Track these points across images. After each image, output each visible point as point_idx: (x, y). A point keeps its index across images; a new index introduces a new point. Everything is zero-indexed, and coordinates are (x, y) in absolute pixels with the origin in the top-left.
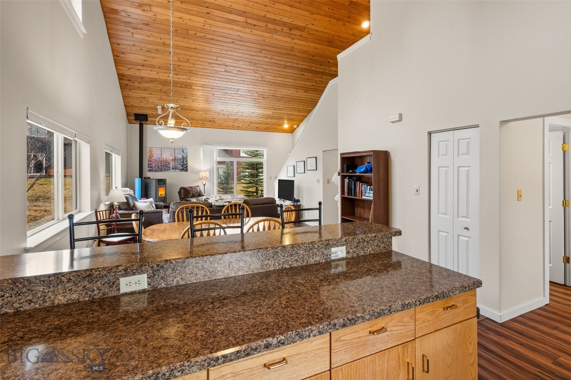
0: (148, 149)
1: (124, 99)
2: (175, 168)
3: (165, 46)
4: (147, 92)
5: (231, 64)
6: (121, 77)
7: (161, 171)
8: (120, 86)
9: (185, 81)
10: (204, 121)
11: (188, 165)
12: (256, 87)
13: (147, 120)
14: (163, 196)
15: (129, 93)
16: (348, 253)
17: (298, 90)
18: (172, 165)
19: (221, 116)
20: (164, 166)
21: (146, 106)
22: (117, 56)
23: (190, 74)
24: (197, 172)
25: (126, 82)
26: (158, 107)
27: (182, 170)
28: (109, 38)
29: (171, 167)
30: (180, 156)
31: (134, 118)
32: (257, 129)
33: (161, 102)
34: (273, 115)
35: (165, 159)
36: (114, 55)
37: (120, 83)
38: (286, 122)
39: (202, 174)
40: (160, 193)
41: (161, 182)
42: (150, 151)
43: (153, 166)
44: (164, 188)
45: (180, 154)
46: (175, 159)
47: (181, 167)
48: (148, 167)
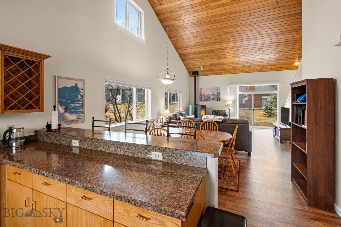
0: (200, 89)
1: (185, 66)
2: (213, 99)
3: (193, 34)
4: (194, 60)
5: (232, 31)
6: (180, 55)
7: (206, 101)
8: (182, 60)
9: (209, 49)
10: (229, 70)
11: (221, 97)
12: (257, 40)
13: (198, 74)
15: (186, 62)
16: (164, 158)
17: (298, 33)
18: (211, 98)
19: (238, 66)
20: (207, 99)
21: (196, 67)
22: (175, 46)
23: (210, 45)
24: (225, 101)
25: (183, 57)
26: (201, 66)
27: (217, 100)
28: (170, 39)
29: (211, 99)
30: (216, 92)
31: (192, 74)
32: (270, 70)
33: (202, 63)
34: (281, 57)
35: (208, 94)
36: (174, 46)
37: (181, 58)
38: (297, 60)
39: (228, 103)
40: (202, 113)
41: (203, 107)
42: (201, 91)
43: (202, 98)
44: (205, 111)
45: (216, 91)
46: (213, 94)
47: (216, 98)
48: (200, 99)
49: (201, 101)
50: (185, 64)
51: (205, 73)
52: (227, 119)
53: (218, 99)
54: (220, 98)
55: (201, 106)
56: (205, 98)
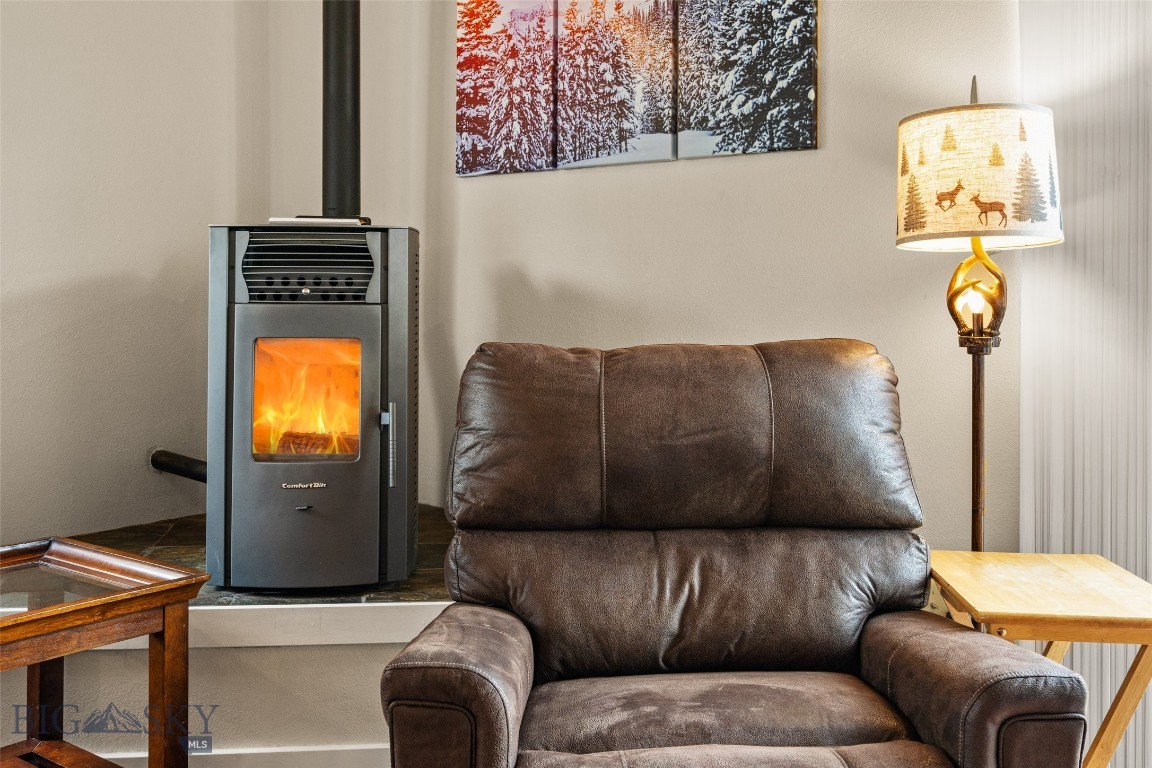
2: (674, 121)
7: (555, 157)
18: (642, 78)
20: (572, 105)
27: (749, 131)
29: (640, 106)
35: (582, 19)
43: (491, 111)
47: (737, 88)
48: (460, 130)
49: (471, 162)
52: (849, 610)
53: (760, 114)
54: (810, 76)
55: (243, 240)
56: (534, 92)
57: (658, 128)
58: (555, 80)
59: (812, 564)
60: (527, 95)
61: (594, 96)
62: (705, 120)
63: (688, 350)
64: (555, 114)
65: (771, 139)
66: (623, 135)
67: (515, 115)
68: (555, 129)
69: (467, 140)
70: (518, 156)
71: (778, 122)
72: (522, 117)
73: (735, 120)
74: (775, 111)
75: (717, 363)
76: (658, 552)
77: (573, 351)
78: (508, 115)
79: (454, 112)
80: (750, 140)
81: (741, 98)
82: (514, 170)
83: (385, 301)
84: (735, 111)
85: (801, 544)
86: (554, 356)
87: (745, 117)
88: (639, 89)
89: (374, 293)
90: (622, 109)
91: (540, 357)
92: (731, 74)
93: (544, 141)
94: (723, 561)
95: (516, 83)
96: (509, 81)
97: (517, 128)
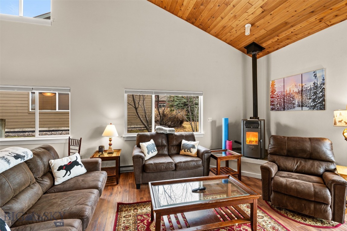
0: (271, 82)
2: (302, 105)
4: (218, 19)
7: (284, 109)
11: (327, 97)
13: (260, 48)
14: (254, 143)
15: (213, 31)
18: (297, 99)
20: (287, 103)
21: (238, 32)
27: (314, 107)
29: (297, 103)
30: (309, 85)
31: (247, 52)
33: (241, 18)
35: (288, 92)
40: (248, 139)
41: (251, 125)
42: (273, 85)
43: (275, 103)
44: (257, 134)
45: (310, 81)
46: (302, 90)
47: (312, 102)
48: (271, 105)
49: (272, 109)
50: (217, 36)
51: (276, 39)
52: (321, 170)
53: (315, 105)
54: (324, 100)
55: (245, 122)
56: (281, 101)
57: (299, 106)
58: (284, 100)
59: (316, 164)
60: (280, 102)
61: (290, 102)
62: (307, 106)
63: (298, 138)
64: (284, 104)
65: (317, 108)
66: (294, 107)
67: (278, 104)
68: (284, 106)
69: (272, 107)
70: (279, 109)
71: (318, 106)
72: (279, 104)
73: (311, 106)
74: (318, 105)
75: (302, 140)
76: (294, 160)
77: (283, 137)
78: (277, 104)
79: (270, 103)
80: (314, 109)
81: (312, 103)
82: (278, 110)
83: (261, 128)
84: (311, 105)
85: (314, 162)
86: (281, 137)
87: (313, 106)
88: (296, 101)
89: (259, 127)
90: (294, 104)
91: (279, 137)
92: (311, 100)
93: (283, 107)
94: (303, 162)
95: (279, 100)
96: (278, 99)
97: (279, 106)
